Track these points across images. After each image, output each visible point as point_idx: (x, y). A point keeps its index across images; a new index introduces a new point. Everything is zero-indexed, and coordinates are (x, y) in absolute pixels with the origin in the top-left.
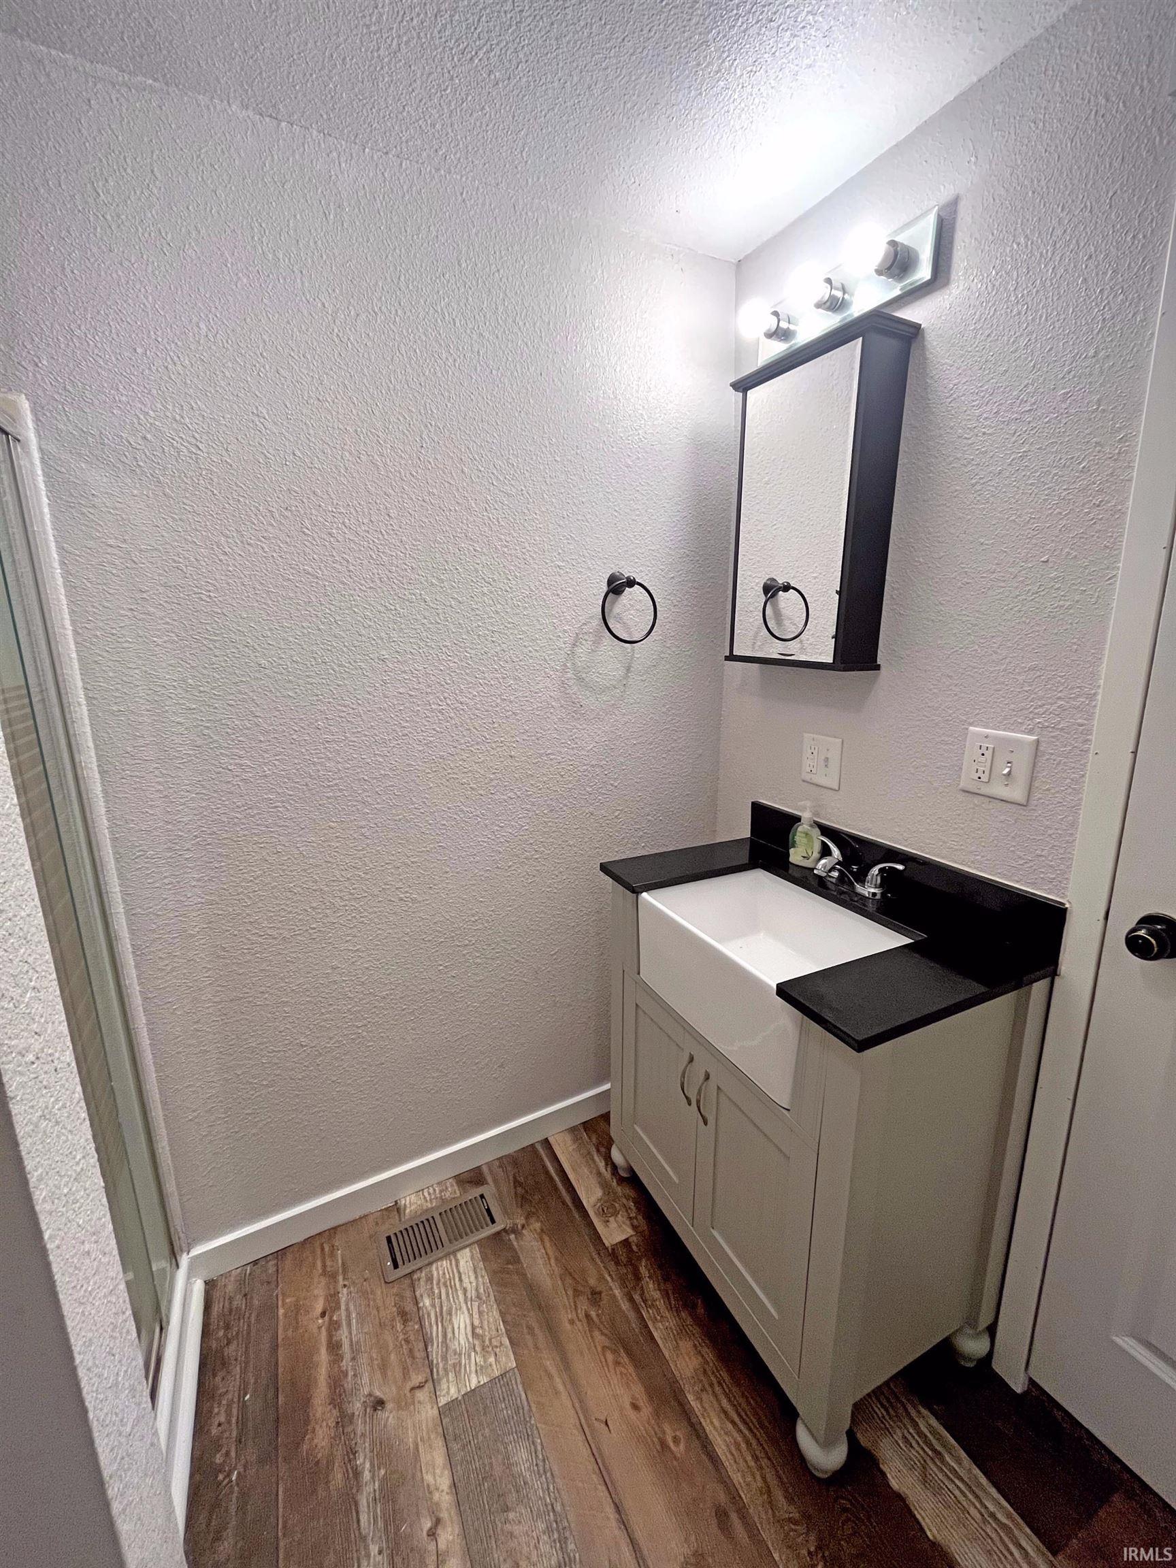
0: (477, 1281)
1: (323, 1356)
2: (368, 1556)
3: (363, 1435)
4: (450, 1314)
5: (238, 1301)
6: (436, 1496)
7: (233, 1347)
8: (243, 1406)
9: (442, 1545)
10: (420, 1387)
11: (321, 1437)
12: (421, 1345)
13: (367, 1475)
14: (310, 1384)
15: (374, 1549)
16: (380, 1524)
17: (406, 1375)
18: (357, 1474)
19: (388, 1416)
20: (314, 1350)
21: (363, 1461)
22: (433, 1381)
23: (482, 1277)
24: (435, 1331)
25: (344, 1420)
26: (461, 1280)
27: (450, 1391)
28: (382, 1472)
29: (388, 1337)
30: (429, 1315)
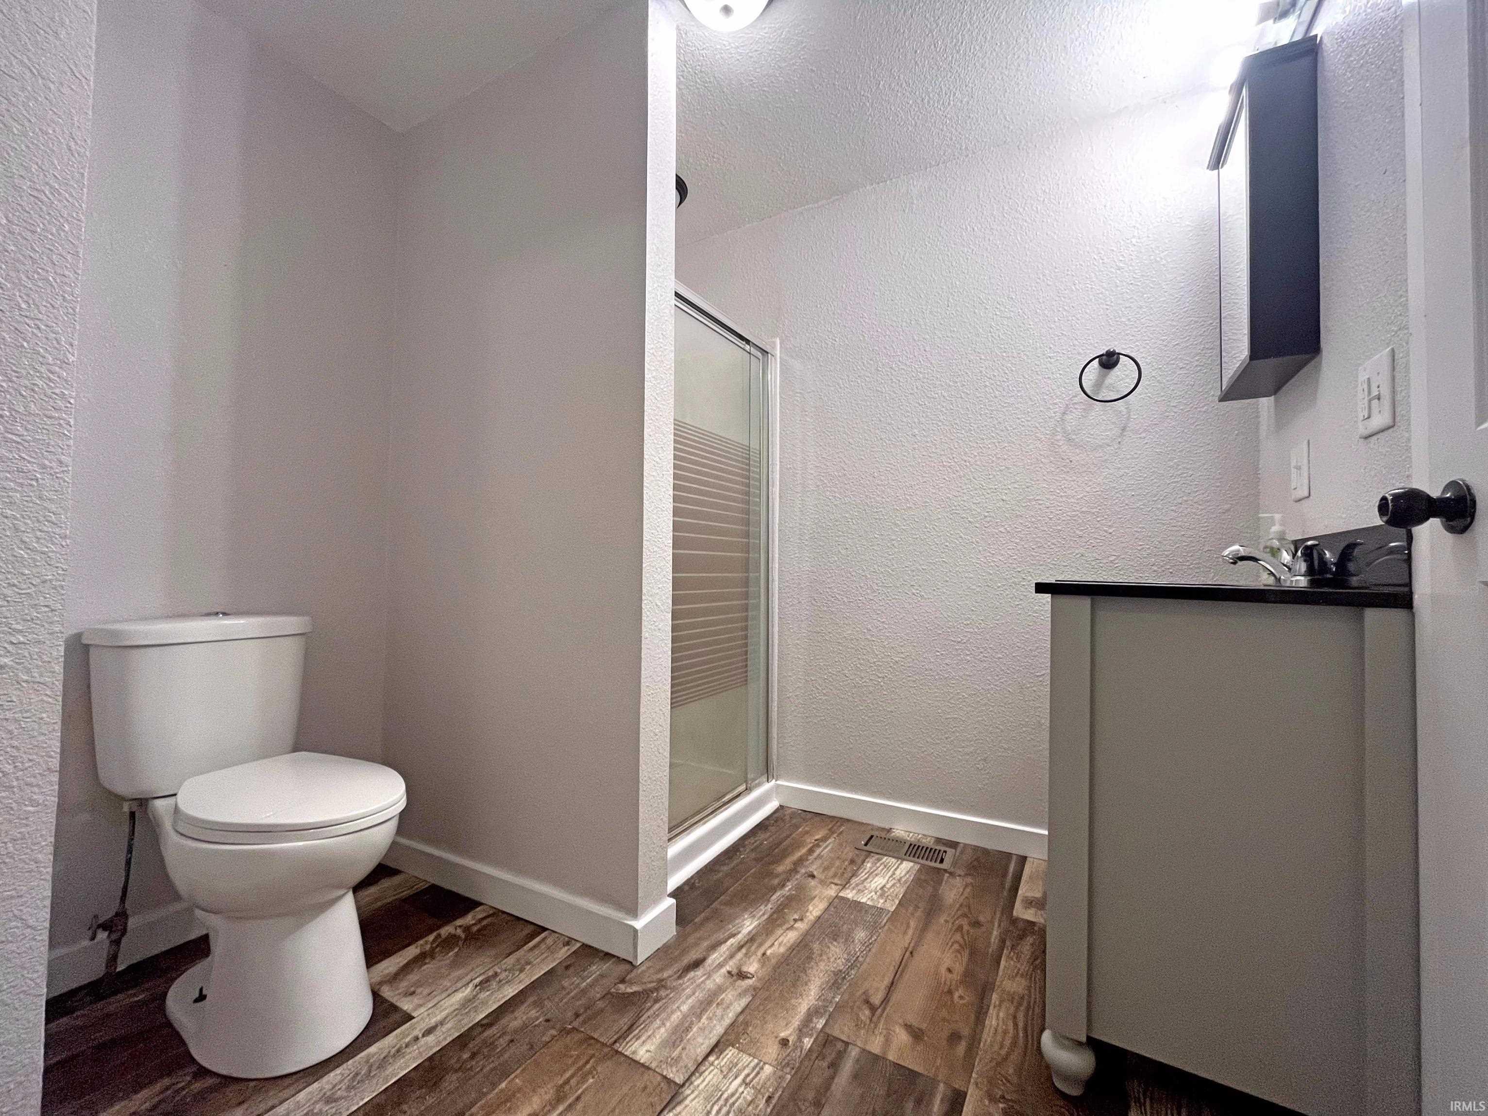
0: (906, 875)
1: (804, 851)
2: (766, 906)
3: (797, 879)
4: (876, 875)
5: (787, 817)
6: (808, 914)
7: (773, 828)
8: (761, 844)
9: (796, 926)
10: (836, 884)
11: (780, 869)
12: (850, 875)
13: (787, 889)
14: (792, 853)
15: (770, 906)
16: (779, 902)
17: (835, 876)
18: (784, 886)
19: (813, 883)
20: (804, 847)
21: (789, 885)
22: (844, 887)
23: (910, 876)
24: (862, 875)
25: (794, 870)
26: (896, 869)
27: (849, 894)
28: (794, 892)
29: (838, 863)
30: (865, 869)
